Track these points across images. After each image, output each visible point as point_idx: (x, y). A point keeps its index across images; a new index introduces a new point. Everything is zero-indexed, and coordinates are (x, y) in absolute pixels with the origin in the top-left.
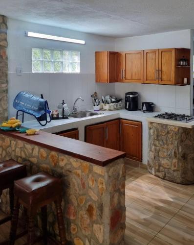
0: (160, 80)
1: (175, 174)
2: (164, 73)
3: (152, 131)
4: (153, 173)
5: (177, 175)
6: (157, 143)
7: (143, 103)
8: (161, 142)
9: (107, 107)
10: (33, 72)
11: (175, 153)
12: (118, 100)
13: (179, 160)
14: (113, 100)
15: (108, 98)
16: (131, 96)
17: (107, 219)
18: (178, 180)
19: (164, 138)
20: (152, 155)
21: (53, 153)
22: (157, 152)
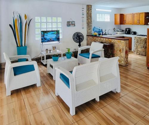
0: (139, 23)
1: (143, 53)
2: (140, 21)
3: (135, 40)
4: (135, 53)
5: (144, 53)
6: (137, 43)
7: (132, 32)
8: (138, 43)
9: (119, 33)
10: (97, 21)
11: (143, 46)
12: (123, 31)
13: (144, 48)
14: (121, 31)
15: (119, 30)
16: (128, 29)
17: (124, 52)
18: (144, 55)
19: (140, 42)
20: (135, 47)
21: (110, 39)
22: (137, 46)
